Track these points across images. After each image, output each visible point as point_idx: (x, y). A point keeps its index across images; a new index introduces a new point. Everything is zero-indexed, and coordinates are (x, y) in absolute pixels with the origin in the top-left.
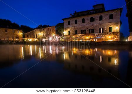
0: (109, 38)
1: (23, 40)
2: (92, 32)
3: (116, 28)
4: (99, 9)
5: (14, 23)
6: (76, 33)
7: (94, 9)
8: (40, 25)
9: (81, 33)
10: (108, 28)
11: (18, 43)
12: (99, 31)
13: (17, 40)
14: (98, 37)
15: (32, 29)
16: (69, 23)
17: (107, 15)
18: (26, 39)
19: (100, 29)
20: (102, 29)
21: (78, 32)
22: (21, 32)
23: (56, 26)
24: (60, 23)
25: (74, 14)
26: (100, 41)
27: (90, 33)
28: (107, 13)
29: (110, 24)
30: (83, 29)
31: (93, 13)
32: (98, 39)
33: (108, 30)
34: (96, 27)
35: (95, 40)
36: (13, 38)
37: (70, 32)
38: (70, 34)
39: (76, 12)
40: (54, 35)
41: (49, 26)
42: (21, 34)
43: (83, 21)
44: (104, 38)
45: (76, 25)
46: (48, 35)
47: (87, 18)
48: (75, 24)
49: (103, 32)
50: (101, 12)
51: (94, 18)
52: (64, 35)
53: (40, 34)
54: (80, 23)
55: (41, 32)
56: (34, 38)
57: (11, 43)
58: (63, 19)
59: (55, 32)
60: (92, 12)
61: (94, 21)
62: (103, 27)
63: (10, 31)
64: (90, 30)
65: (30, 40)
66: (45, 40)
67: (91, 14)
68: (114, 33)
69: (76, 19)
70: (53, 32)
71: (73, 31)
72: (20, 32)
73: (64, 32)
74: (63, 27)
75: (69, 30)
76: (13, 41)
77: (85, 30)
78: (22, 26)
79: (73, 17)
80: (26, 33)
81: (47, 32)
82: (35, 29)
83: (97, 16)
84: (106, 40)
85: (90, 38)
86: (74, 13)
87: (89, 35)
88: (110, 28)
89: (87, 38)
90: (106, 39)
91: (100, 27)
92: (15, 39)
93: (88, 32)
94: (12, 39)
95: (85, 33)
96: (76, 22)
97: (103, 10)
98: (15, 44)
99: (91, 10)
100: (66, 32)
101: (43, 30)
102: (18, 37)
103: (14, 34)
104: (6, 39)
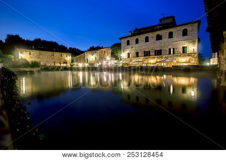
0: (183, 61)
1: (72, 65)
2: (158, 53)
3: (193, 48)
4: (168, 24)
5: (62, 45)
6: (137, 55)
7: (160, 23)
8: (92, 47)
9: (145, 56)
10: (181, 47)
11: (66, 69)
12: (168, 53)
13: (65, 65)
14: (167, 60)
15: (83, 52)
16: (128, 43)
17: (179, 30)
18: (75, 64)
19: (170, 49)
20: (172, 50)
21: (139, 55)
22: (69, 56)
23: (111, 47)
24: (117, 44)
25: (134, 31)
26: (170, 65)
27: (155, 55)
28: (178, 28)
29: (184, 42)
30: (147, 50)
31: (160, 29)
32: (167, 63)
33: (181, 51)
34: (164, 47)
35: (162, 65)
36: (60, 63)
37: (129, 54)
38: (129, 57)
39: (136, 29)
40: (108, 58)
41: (102, 48)
42: (69, 58)
43: (147, 40)
44: (175, 61)
45: (137, 45)
46: (102, 58)
47: (152, 36)
49: (173, 53)
50: (171, 27)
51: (161, 36)
52: (122, 58)
53: (92, 57)
54: (142, 42)
55: (93, 54)
56: (85, 62)
57: (58, 69)
58: (121, 39)
59: (110, 55)
60: (158, 27)
61: (161, 39)
62: (174, 47)
63: (57, 54)
64: (155, 51)
65: (80, 65)
66: (98, 64)
67: (157, 30)
69: (137, 37)
70: (108, 55)
71: (133, 53)
73: (121, 55)
74: (120, 49)
75: (128, 52)
76: (60, 67)
77: (149, 52)
78: (70, 48)
79: (133, 35)
80: (75, 56)
81: (100, 56)
82: (86, 51)
83: (164, 33)
84: (178, 64)
85: (157, 62)
86: (135, 29)
87: (154, 58)
88: (184, 48)
89: (152, 61)
90: (178, 62)
91: (169, 47)
92: (62, 65)
93: (153, 53)
94: (59, 65)
95: (149, 56)
96: (137, 42)
97: (173, 25)
98: (62, 70)
99: (158, 25)
100: (124, 55)
101: (96, 52)
102: (65, 62)
103: (61, 59)
104: (53, 64)
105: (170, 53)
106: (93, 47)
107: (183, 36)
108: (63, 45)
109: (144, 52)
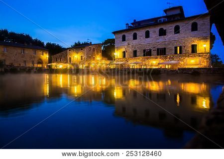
0: (192, 62)
1: (49, 66)
2: (162, 52)
5: (36, 40)
6: (135, 54)
7: (165, 15)
8: (77, 42)
9: (144, 55)
10: (190, 45)
12: (174, 52)
13: (40, 66)
14: (173, 62)
15: (64, 50)
16: (124, 39)
18: (54, 65)
19: (176, 48)
20: (178, 48)
21: (138, 54)
22: (46, 53)
25: (132, 24)
26: (176, 68)
27: (158, 55)
29: (193, 38)
30: (148, 48)
31: (164, 23)
32: (173, 65)
33: (190, 50)
34: (169, 44)
35: (167, 67)
36: (33, 63)
37: (124, 53)
38: (124, 56)
39: (135, 20)
40: (98, 57)
41: (91, 44)
42: (45, 56)
43: (147, 35)
44: (183, 63)
45: (135, 42)
46: (90, 57)
47: (154, 31)
48: (134, 39)
49: (180, 53)
50: (177, 20)
51: (165, 30)
52: (116, 58)
53: (76, 57)
54: (142, 38)
55: (77, 53)
56: (67, 62)
57: (29, 70)
58: (114, 33)
59: (100, 54)
60: (162, 19)
61: (165, 34)
62: (181, 45)
63: (29, 52)
64: (158, 49)
66: (84, 66)
67: (160, 23)
68: (200, 55)
69: (135, 32)
70: (97, 54)
71: (130, 50)
72: (44, 54)
75: (123, 50)
76: (33, 68)
77: (150, 50)
78: (48, 44)
79: (130, 28)
80: (54, 54)
81: (87, 54)
82: (69, 48)
83: (170, 28)
84: (187, 67)
85: (159, 64)
86: (133, 22)
87: (156, 58)
88: (193, 46)
89: (154, 63)
90: (187, 65)
91: (175, 45)
92: (36, 65)
93: (156, 52)
94: (31, 65)
95: (150, 55)
96: (135, 37)
98: (35, 72)
100: (118, 54)
101: (82, 49)
102: (40, 62)
103: (34, 57)
104: (22, 65)
105: (176, 53)
106: (79, 43)
107: (192, 31)
108: (39, 39)
109: (144, 51)
